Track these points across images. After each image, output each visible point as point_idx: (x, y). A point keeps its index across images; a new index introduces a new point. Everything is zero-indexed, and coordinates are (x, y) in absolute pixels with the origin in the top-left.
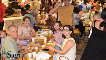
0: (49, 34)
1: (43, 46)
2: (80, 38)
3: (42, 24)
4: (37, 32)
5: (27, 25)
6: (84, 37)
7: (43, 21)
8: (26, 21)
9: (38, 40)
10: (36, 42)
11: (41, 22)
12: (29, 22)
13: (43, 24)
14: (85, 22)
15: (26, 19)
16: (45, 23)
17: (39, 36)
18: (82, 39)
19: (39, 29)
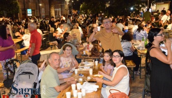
0: (95, 65)
1: (89, 78)
2: (135, 73)
3: (85, 55)
4: (80, 64)
5: (68, 55)
6: (140, 72)
7: (87, 52)
8: (68, 49)
9: (82, 73)
10: (80, 75)
11: (84, 54)
12: (71, 51)
13: (87, 55)
14: (141, 52)
15: (67, 48)
16: (89, 54)
17: (83, 68)
18: (138, 74)
19: (82, 60)
